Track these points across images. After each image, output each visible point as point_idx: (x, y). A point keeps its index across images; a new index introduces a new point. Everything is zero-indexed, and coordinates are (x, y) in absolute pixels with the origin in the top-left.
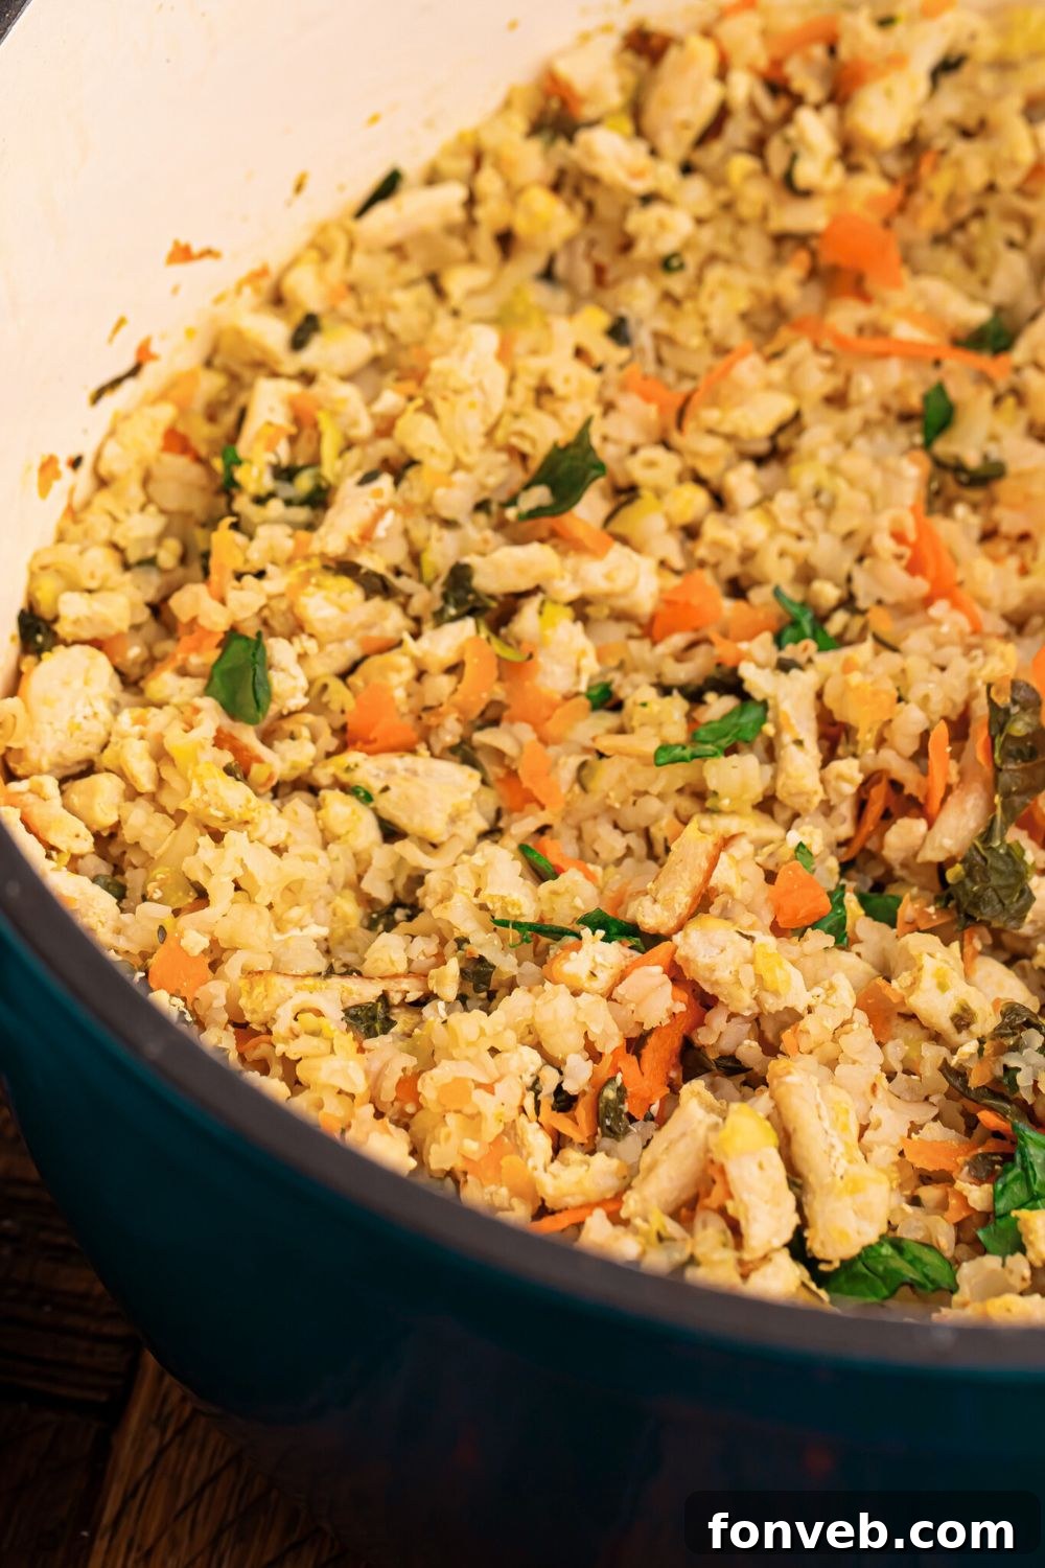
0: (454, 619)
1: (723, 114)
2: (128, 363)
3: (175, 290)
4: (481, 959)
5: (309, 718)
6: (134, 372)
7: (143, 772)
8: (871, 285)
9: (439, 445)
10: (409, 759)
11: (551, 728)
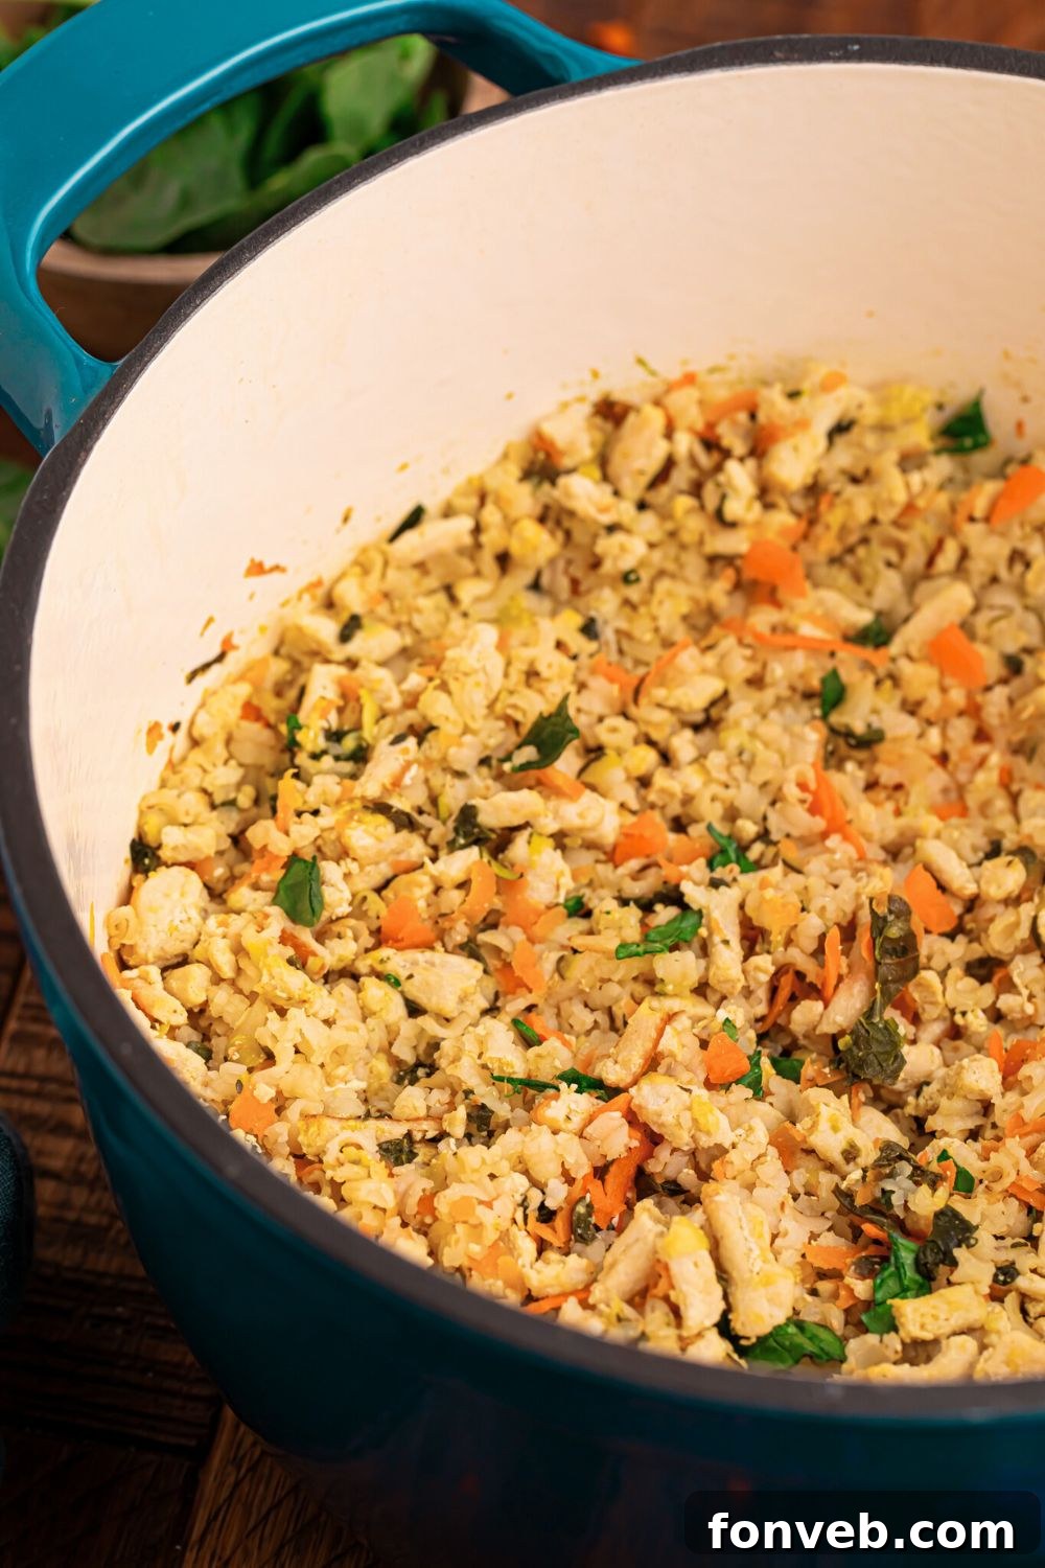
0: (463, 847)
1: (669, 464)
2: (215, 651)
3: (251, 597)
4: (483, 1107)
5: (352, 922)
6: (220, 658)
7: (225, 963)
8: (782, 595)
9: (453, 715)
10: (428, 954)
11: (537, 930)
